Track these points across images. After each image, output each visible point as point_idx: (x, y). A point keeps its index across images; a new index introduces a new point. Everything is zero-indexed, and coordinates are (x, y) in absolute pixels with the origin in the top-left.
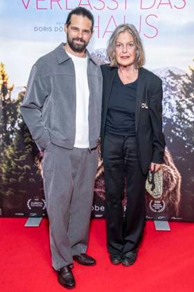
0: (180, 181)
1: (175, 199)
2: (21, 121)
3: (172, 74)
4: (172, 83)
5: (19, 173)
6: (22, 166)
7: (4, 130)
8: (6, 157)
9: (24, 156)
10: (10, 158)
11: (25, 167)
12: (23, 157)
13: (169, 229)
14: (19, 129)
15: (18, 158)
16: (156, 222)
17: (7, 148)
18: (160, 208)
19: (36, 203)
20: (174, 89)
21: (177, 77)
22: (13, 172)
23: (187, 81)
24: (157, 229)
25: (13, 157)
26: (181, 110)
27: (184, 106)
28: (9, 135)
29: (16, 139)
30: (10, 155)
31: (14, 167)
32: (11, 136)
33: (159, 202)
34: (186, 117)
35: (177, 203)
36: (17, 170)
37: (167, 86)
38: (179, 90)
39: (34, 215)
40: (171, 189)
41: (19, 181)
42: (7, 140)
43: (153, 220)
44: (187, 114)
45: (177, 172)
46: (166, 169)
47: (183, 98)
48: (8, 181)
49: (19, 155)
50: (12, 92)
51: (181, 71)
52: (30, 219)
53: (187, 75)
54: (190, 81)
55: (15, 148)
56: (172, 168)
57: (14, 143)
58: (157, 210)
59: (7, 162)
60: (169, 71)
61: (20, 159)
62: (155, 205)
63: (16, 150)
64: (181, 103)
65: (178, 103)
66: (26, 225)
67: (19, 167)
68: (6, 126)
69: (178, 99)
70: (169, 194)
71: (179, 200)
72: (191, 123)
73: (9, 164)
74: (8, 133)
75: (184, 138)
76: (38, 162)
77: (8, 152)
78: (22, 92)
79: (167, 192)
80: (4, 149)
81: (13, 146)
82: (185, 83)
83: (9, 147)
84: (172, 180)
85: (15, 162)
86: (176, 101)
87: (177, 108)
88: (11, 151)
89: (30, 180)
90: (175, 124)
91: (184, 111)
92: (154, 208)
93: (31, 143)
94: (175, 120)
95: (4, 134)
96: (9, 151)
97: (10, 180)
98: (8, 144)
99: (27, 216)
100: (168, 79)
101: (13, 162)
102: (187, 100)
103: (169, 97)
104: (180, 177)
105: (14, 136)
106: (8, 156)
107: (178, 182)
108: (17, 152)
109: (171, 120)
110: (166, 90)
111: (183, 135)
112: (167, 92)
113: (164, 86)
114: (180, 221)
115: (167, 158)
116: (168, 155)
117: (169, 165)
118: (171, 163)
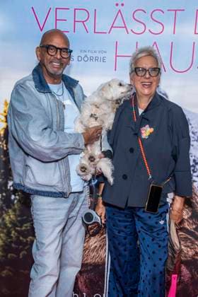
5: (21, 247)
6: (25, 237)
7: (4, 188)
8: (5, 225)
10: (10, 225)
11: (29, 238)
12: (26, 226)
15: (21, 227)
17: (7, 212)
22: (13, 245)
25: (14, 225)
28: (10, 196)
29: (19, 201)
30: (11, 223)
31: (14, 239)
32: (13, 197)
36: (18, 242)
41: (21, 257)
42: (8, 202)
48: (6, 256)
55: (18, 213)
57: (16, 206)
59: (5, 231)
61: (24, 228)
63: (19, 216)
67: (21, 238)
68: (7, 183)
73: (8, 234)
74: (9, 193)
77: (7, 218)
80: (2, 214)
81: (14, 211)
83: (10, 211)
85: (16, 231)
88: (12, 216)
95: (4, 194)
96: (10, 216)
97: (9, 255)
98: (9, 207)
101: (13, 232)
105: (17, 197)
106: (7, 222)
108: (19, 219)
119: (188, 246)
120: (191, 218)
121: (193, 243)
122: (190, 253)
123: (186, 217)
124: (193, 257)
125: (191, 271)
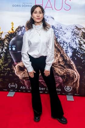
0: (79, 77)
1: (77, 86)
2: (6, 48)
3: (77, 28)
4: (77, 32)
5: (5, 72)
9: (7, 64)
11: (8, 69)
13: (73, 100)
14: (5, 51)
15: (5, 65)
20: (78, 34)
21: (79, 29)
22: (2, 71)
24: (68, 100)
25: (2, 64)
26: (81, 45)
27: (82, 43)
29: (4, 56)
31: (3, 69)
32: (1, 55)
33: (69, 87)
34: (83, 48)
35: (77, 88)
38: (80, 35)
39: (12, 90)
40: (75, 81)
41: (5, 75)
43: (66, 95)
45: (78, 73)
46: (73, 72)
47: (82, 39)
49: (5, 63)
50: (2, 35)
52: (10, 92)
53: (84, 28)
56: (75, 71)
57: (3, 58)
58: (68, 90)
60: (76, 26)
62: (67, 88)
63: (4, 61)
65: (79, 42)
66: (7, 96)
67: (5, 69)
69: (80, 40)
70: (74, 83)
82: (83, 32)
84: (76, 77)
87: (79, 44)
88: (1, 61)
89: (10, 75)
90: (78, 51)
93: (10, 58)
94: (78, 49)
97: (1, 75)
100: (75, 30)
101: (2, 67)
102: (84, 40)
103: (75, 39)
109: (76, 49)
110: (74, 35)
111: (81, 57)
112: (74, 36)
113: (73, 33)
114: (78, 96)
115: (73, 67)
116: (74, 66)
117: (74, 70)
118: (75, 69)
119: (62, 71)
120: (63, 61)
121: (63, 69)
123: (61, 61)
124: (63, 74)
125: (63, 79)
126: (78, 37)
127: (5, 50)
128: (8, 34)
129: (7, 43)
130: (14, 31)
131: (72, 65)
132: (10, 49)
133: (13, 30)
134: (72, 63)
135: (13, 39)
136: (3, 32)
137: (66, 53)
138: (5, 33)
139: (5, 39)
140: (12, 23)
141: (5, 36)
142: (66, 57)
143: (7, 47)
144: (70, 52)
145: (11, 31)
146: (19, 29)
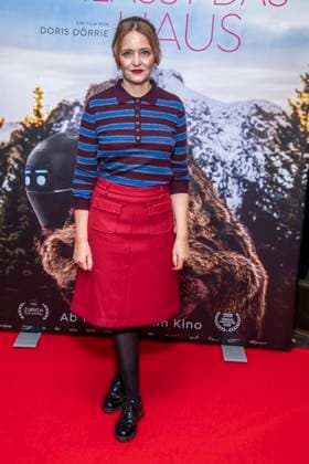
0: (266, 282)
1: (259, 312)
2: (13, 177)
3: (260, 111)
4: (260, 126)
5: (7, 260)
6: (12, 249)
9: (16, 234)
11: (18, 250)
12: (14, 236)
13: (246, 361)
14: (9, 189)
15: (7, 237)
16: (224, 348)
18: (232, 326)
19: (31, 309)
20: (263, 135)
21: (268, 117)
23: (284, 124)
24: (226, 359)
26: (272, 169)
27: (278, 163)
29: (4, 206)
33: (231, 315)
34: (280, 181)
35: (259, 319)
37: (251, 130)
38: (271, 138)
39: (29, 328)
40: (250, 296)
41: (8, 272)
43: (219, 344)
44: (281, 176)
45: (262, 269)
46: (244, 264)
47: (277, 150)
49: (8, 231)
50: (1, 130)
51: (274, 106)
52: (21, 334)
53: (284, 114)
54: (289, 124)
55: (2, 219)
56: (253, 261)
57: (1, 213)
58: (227, 328)
60: (256, 105)
61: (10, 238)
62: (224, 320)
63: (4, 224)
64: (273, 158)
65: (267, 158)
66: (15, 345)
67: (7, 250)
69: (269, 152)
70: (247, 303)
71: (263, 313)
72: (287, 191)
75: (275, 215)
76: (38, 244)
78: (17, 131)
79: (244, 300)
82: (280, 127)
84: (254, 281)
85: (1, 241)
86: (265, 155)
87: (266, 166)
89: (25, 272)
90: (261, 191)
91: (276, 172)
92: (222, 324)
93: (27, 213)
94: (261, 186)
99: (17, 329)
100: (254, 118)
102: (283, 153)
103: (255, 149)
104: (266, 277)
105: (2, 201)
107: (262, 285)
108: (4, 227)
109: (256, 185)
110: (249, 136)
111: (274, 210)
112: (251, 140)
113: (246, 130)
114: (263, 347)
115: (246, 246)
116: (248, 241)
117: (249, 256)
118: (252, 254)
119: (206, 258)
120: (209, 225)
121: (211, 254)
122: (209, 266)
123: (204, 225)
124: (211, 271)
125: (209, 287)
126: (264, 144)
127: (10, 184)
128: (20, 127)
129: (16, 161)
130: (45, 118)
131: (241, 238)
132: (28, 181)
133: (38, 114)
134: (242, 231)
135: (39, 147)
136: (6, 121)
137: (222, 197)
138: (11, 124)
139: (10, 146)
140: (38, 92)
141: (12, 134)
142: (222, 212)
143: (16, 172)
144: (234, 195)
145: (34, 119)
146: (62, 114)
